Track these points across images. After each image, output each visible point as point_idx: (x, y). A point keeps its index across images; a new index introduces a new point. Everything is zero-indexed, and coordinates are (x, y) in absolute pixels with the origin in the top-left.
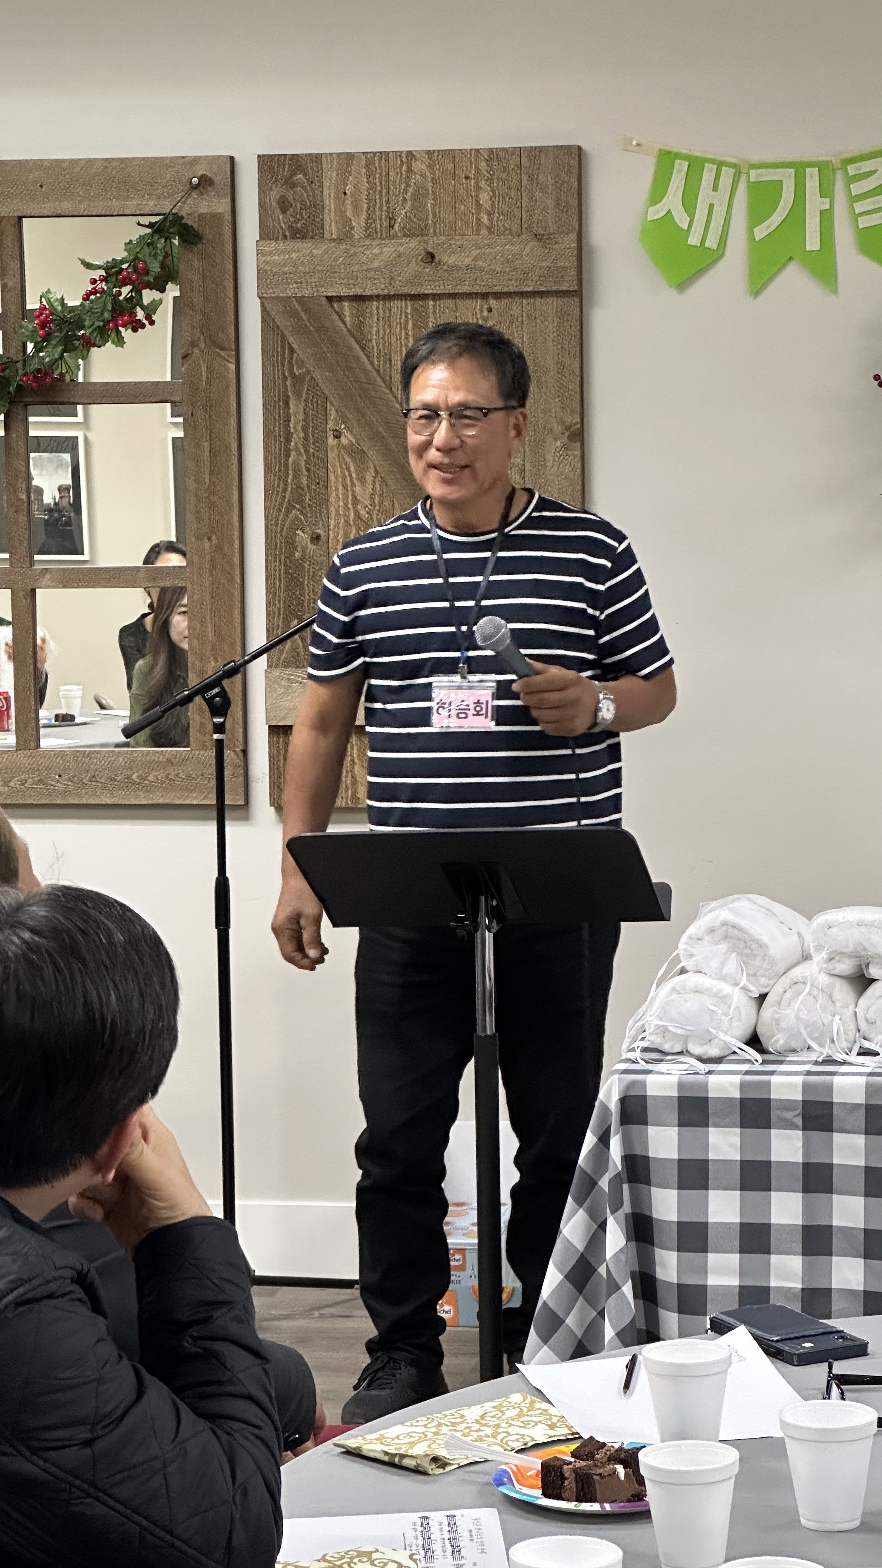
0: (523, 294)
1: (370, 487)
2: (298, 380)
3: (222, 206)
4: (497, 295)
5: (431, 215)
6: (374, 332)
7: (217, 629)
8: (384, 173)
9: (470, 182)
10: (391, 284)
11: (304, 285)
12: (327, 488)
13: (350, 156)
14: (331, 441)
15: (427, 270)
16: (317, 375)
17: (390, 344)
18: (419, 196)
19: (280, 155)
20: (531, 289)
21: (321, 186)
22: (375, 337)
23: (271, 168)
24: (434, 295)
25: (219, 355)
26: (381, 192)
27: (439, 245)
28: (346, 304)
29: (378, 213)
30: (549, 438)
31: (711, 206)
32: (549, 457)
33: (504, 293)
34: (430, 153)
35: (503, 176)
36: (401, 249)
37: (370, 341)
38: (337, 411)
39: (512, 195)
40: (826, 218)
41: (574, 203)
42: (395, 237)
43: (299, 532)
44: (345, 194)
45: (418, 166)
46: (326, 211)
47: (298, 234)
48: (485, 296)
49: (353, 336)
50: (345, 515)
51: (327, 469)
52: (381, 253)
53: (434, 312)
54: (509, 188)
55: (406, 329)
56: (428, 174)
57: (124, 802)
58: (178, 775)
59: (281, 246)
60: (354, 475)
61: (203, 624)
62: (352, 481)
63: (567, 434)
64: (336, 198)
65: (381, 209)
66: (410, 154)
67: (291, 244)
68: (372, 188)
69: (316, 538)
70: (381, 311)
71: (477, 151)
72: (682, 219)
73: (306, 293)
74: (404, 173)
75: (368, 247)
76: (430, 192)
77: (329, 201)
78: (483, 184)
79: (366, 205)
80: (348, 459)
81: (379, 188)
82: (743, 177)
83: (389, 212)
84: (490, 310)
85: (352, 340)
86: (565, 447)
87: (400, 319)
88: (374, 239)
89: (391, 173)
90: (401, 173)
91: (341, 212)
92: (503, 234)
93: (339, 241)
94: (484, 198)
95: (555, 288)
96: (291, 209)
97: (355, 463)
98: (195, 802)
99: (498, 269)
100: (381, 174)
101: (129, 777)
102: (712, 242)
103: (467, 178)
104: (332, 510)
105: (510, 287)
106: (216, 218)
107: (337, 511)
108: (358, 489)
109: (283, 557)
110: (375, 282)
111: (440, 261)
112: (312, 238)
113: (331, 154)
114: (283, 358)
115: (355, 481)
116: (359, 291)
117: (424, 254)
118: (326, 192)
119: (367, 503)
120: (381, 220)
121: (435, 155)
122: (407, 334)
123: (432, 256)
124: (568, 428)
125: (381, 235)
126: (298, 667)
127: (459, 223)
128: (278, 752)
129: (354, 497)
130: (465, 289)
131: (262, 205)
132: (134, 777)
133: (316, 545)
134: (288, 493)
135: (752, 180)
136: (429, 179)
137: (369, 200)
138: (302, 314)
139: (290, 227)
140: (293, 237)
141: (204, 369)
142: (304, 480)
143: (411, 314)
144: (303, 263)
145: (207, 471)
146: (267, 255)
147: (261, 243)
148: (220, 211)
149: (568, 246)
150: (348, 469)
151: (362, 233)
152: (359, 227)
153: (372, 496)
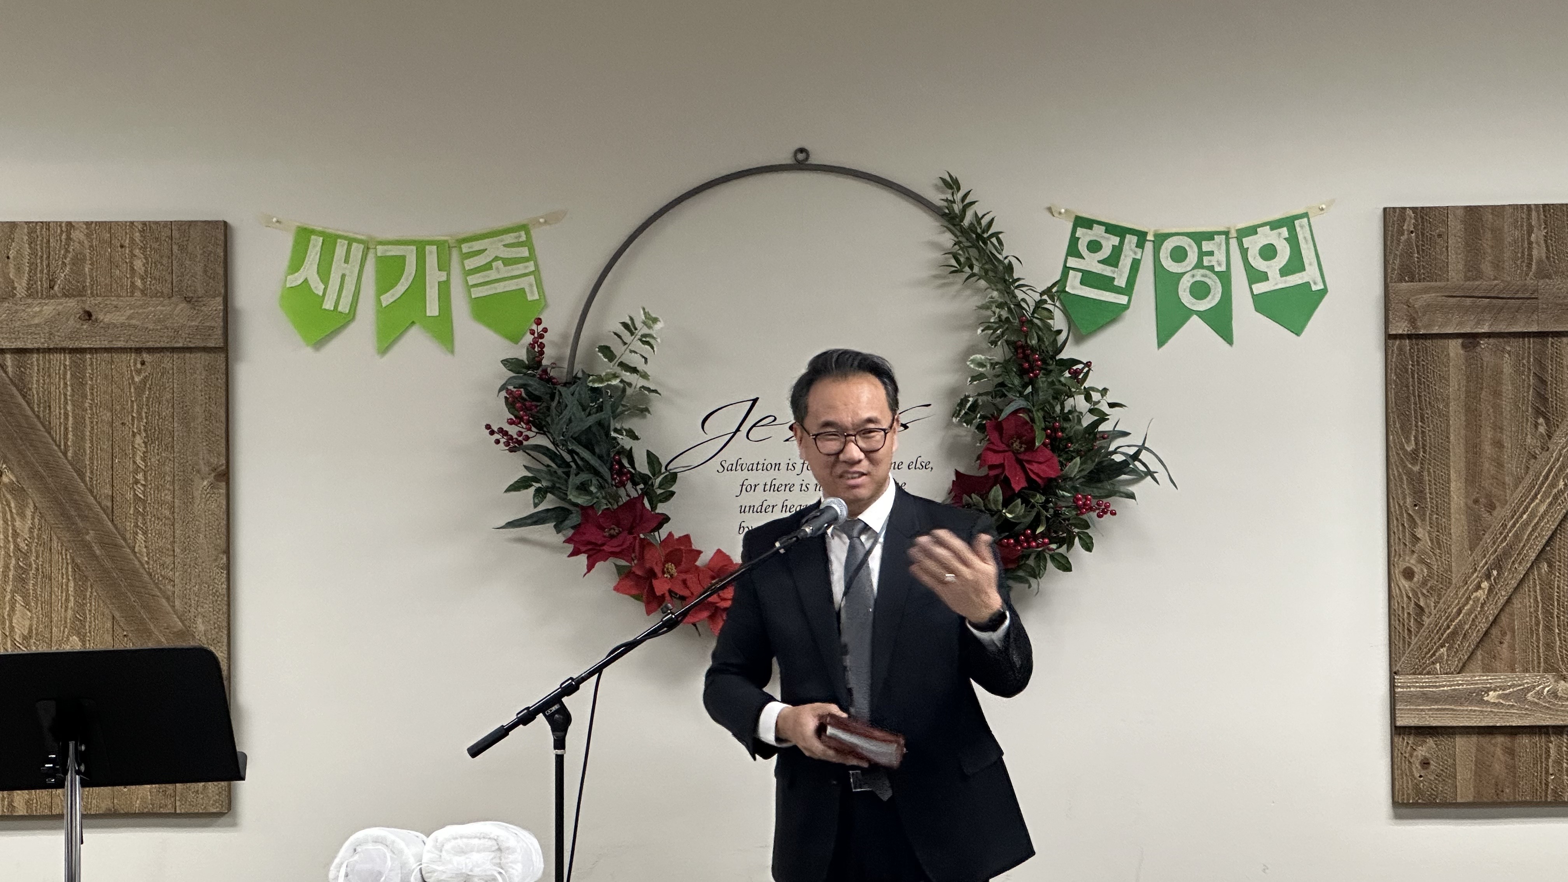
0: (173, 350)
1: (30, 522)
4: (150, 350)
5: (88, 277)
6: (35, 382)
8: (45, 240)
9: (125, 250)
10: (50, 339)
13: (13, 225)
15: (85, 327)
17: (50, 392)
18: (78, 260)
20: (180, 345)
22: (35, 386)
24: (90, 349)
26: (42, 257)
27: (96, 305)
28: (8, 356)
29: (39, 275)
30: (197, 479)
31: (343, 276)
32: (197, 494)
33: (157, 348)
34: (88, 223)
35: (156, 246)
36: (60, 308)
37: (30, 389)
39: (164, 262)
40: (444, 288)
41: (221, 271)
42: (54, 297)
44: (8, 258)
45: (75, 235)
48: (138, 350)
49: (14, 385)
50: (5, 547)
52: (41, 311)
53: (92, 364)
54: (162, 257)
55: (65, 379)
56: (86, 242)
60: (14, 511)
62: (12, 517)
63: (213, 475)
65: (42, 272)
66: (69, 224)
68: (34, 253)
70: (41, 362)
71: (132, 223)
72: (318, 287)
74: (64, 240)
75: (29, 306)
76: (88, 258)
78: (137, 252)
79: (27, 269)
80: (9, 497)
81: (40, 254)
82: (372, 251)
83: (48, 275)
84: (143, 363)
85: (14, 389)
86: (212, 486)
87: (60, 369)
88: (35, 298)
89: (51, 240)
90: (61, 241)
91: (4, 273)
92: (156, 296)
93: (2, 299)
94: (138, 264)
95: (202, 345)
99: (151, 327)
100: (42, 241)
102: (344, 307)
103: (122, 246)
105: (162, 343)
108: (18, 524)
110: (36, 336)
111: (96, 320)
115: (15, 516)
116: (20, 345)
117: (82, 312)
119: (27, 536)
120: (41, 281)
121: (93, 225)
122: (65, 384)
123: (89, 315)
124: (214, 470)
125: (42, 294)
127: (115, 286)
129: (14, 530)
130: (120, 344)
135: (379, 254)
136: (87, 247)
137: (31, 264)
143: (70, 366)
149: (214, 308)
150: (9, 505)
151: (24, 293)
152: (21, 287)
153: (31, 530)
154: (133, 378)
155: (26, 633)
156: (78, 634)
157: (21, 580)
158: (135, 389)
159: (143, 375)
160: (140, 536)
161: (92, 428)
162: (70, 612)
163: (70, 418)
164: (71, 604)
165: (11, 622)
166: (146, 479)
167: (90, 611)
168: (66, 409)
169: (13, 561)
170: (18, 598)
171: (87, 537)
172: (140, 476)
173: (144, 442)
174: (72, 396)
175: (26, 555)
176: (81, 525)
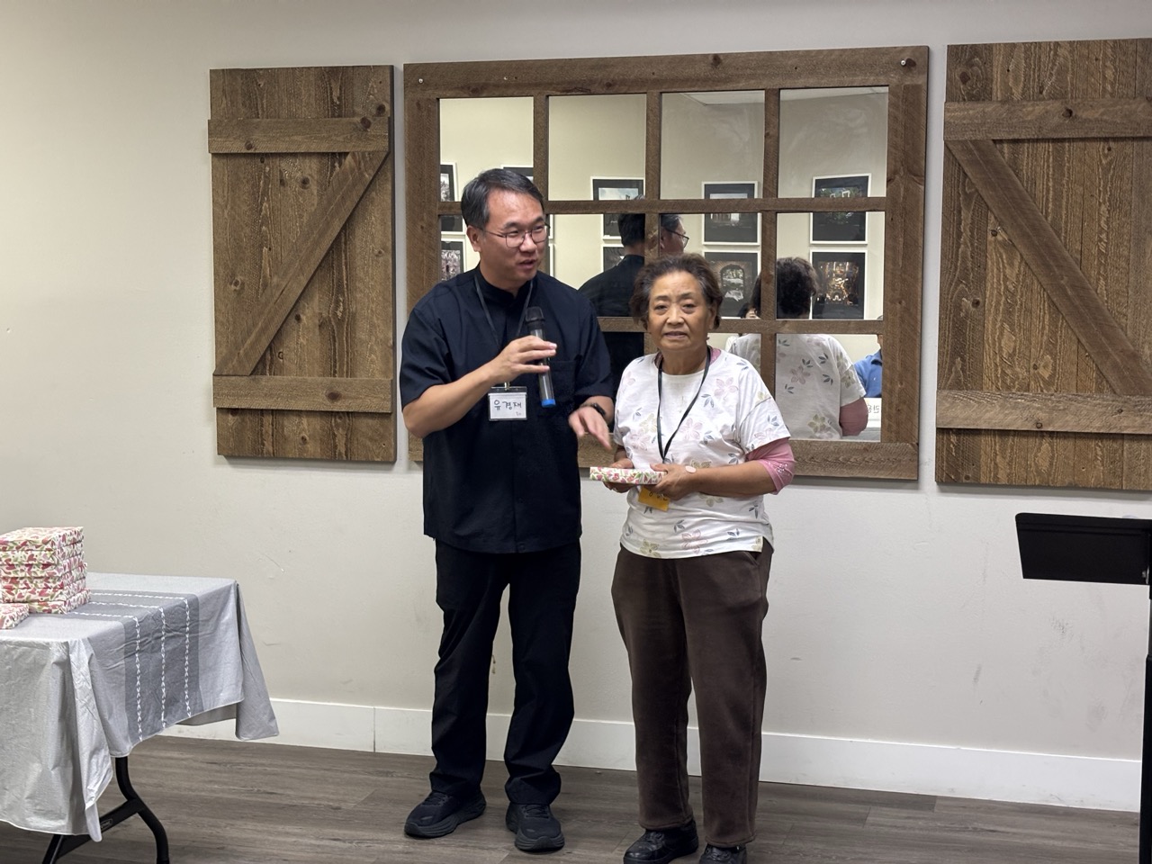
0: (1134, 139)
1: (1017, 270)
2: (968, 197)
3: (921, 81)
4: (1116, 139)
5: (1070, 84)
6: (1025, 164)
7: (903, 364)
8: (1037, 57)
9: (1099, 63)
10: (1039, 131)
11: (977, 132)
12: (985, 270)
13: (1014, 45)
14: (990, 238)
15: (1067, 122)
16: (983, 193)
17: (1036, 172)
18: (1062, 72)
19: (964, 45)
20: (1142, 135)
21: (992, 66)
22: (1025, 168)
23: (957, 53)
24: (1069, 139)
25: (914, 180)
26: (1034, 69)
27: (1075, 105)
28: (1005, 145)
29: (1031, 83)
33: (1121, 138)
34: (1071, 43)
35: (1124, 58)
36: (1048, 108)
37: (1022, 169)
38: (996, 218)
39: (1130, 70)
42: (1043, 99)
43: (964, 299)
44: (1008, 71)
45: (1060, 51)
46: (994, 82)
47: (974, 98)
48: (1106, 139)
49: (1010, 167)
50: (997, 288)
51: (986, 257)
52: (1033, 110)
53: (1069, 151)
54: (1128, 67)
55: (1048, 161)
56: (1069, 57)
57: (833, 475)
58: (871, 459)
59: (962, 105)
60: (1005, 261)
61: (893, 359)
62: (1003, 266)
64: (1001, 73)
65: (1034, 80)
66: (1057, 44)
67: (969, 105)
68: (1028, 66)
69: (976, 304)
70: (1030, 150)
71: (1105, 41)
73: (979, 137)
74: (1052, 56)
75: (1024, 106)
76: (1070, 69)
77: (997, 75)
78: (1108, 64)
79: (1023, 78)
80: (1002, 251)
81: (1033, 67)
83: (1039, 83)
84: (1109, 149)
85: (1010, 169)
87: (1044, 155)
88: (1029, 101)
89: (1042, 57)
90: (1050, 57)
91: (1005, 83)
92: (1123, 98)
93: (1003, 102)
94: (1109, 74)
96: (969, 82)
97: (1007, 253)
98: (882, 477)
99: (1119, 122)
101: (837, 459)
103: (1097, 59)
104: (989, 285)
105: (1126, 134)
106: (917, 88)
107: (992, 285)
108: (1008, 271)
109: (952, 316)
110: (1028, 130)
111: (1076, 116)
112: (984, 100)
113: (1000, 44)
114: (958, 181)
115: (1006, 265)
116: (1016, 136)
117: (1064, 110)
118: (995, 69)
119: (1014, 280)
120: (1033, 88)
121: (1075, 44)
122: (1048, 166)
123: (1071, 112)
125: (1033, 98)
126: (959, 389)
127: (1090, 90)
128: (943, 445)
129: (1005, 275)
130: (1094, 134)
131: (948, 79)
132: (840, 459)
133: (976, 307)
134: (958, 273)
136: (1070, 60)
137: (1025, 75)
138: (975, 152)
139: (968, 94)
140: (970, 100)
141: (902, 189)
142: (969, 264)
143: (1053, 152)
144: (977, 118)
145: (900, 257)
146: (952, 112)
147: (947, 104)
148: (920, 83)
150: (1001, 257)
151: (1019, 97)
152: (1017, 93)
153: (1018, 276)
154: (1101, 161)
155: (1011, 352)
156: (1051, 354)
157: (1009, 312)
158: (1103, 170)
159: (1109, 158)
160: (1102, 282)
161: (1068, 199)
162: (1045, 338)
163: (1051, 192)
164: (1046, 331)
165: (1000, 344)
166: (1108, 238)
167: (1061, 337)
168: (1047, 185)
169: (1003, 299)
170: (1006, 326)
171: (1062, 282)
172: (1104, 236)
173: (1109, 211)
174: (1053, 175)
175: (1013, 295)
176: (1057, 273)
